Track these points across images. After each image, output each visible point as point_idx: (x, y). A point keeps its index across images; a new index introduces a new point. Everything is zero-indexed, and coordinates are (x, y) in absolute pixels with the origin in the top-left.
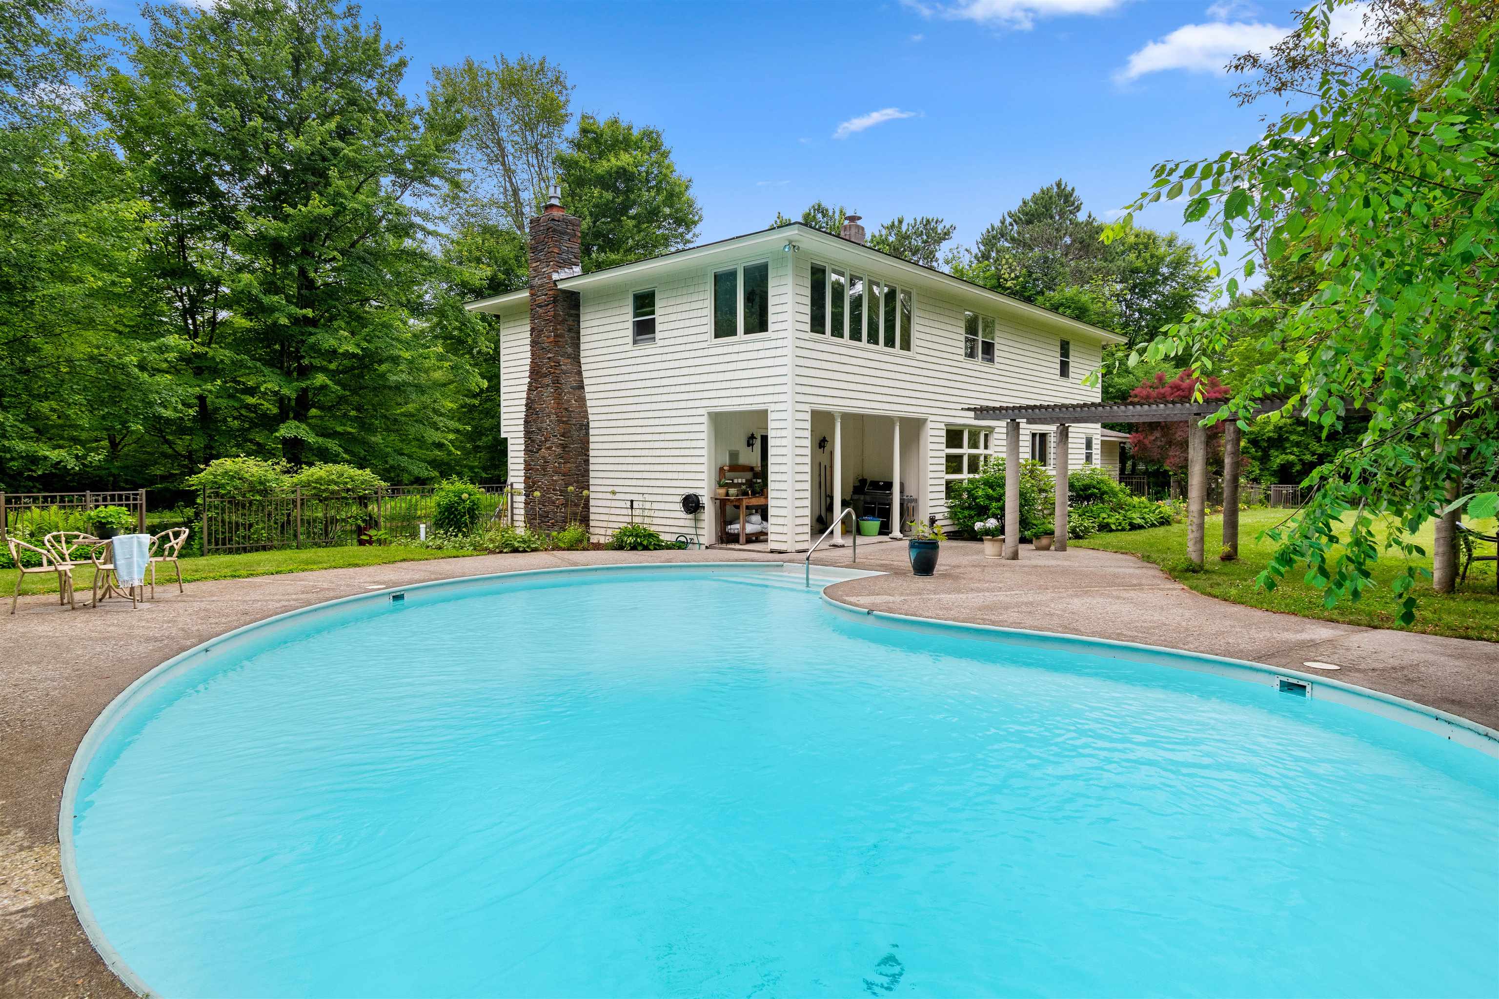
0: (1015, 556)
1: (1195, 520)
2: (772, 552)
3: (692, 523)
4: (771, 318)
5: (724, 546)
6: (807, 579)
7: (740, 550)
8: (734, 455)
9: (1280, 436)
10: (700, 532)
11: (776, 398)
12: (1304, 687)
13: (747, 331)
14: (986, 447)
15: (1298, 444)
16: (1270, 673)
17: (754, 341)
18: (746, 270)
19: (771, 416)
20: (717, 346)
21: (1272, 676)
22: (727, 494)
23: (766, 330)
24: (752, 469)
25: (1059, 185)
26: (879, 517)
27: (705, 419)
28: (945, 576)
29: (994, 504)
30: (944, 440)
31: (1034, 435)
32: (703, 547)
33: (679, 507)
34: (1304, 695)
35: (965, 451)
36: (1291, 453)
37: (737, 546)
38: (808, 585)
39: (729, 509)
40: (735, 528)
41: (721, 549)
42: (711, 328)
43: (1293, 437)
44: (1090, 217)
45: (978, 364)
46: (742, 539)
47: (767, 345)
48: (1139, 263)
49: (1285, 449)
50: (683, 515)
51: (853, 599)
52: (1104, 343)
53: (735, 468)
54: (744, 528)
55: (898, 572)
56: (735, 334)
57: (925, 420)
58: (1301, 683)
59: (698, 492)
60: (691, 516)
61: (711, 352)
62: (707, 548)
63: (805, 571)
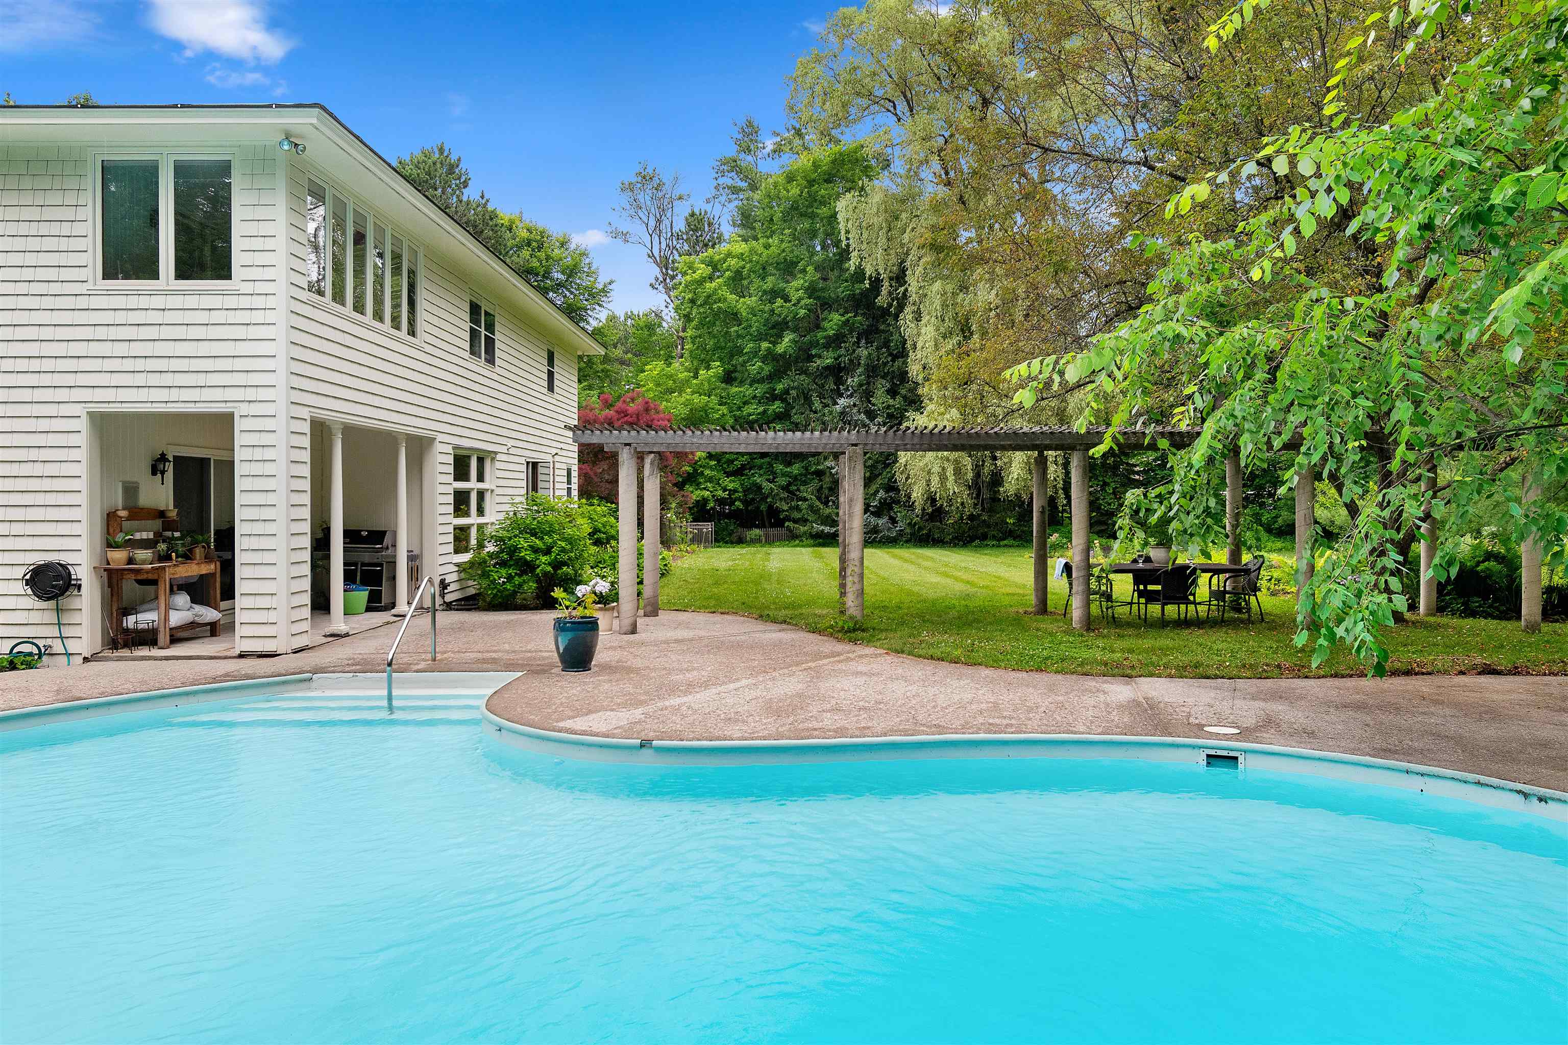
0: (633, 631)
2: (241, 656)
3: (51, 617)
4: (237, 259)
5: (125, 653)
6: (390, 698)
7: (167, 658)
8: (131, 490)
9: (695, 470)
10: (66, 631)
11: (251, 394)
12: (1236, 758)
13: (183, 273)
14: (481, 478)
16: (1193, 747)
17: (200, 293)
18: (181, 170)
19: (239, 425)
20: (109, 293)
21: (1196, 750)
22: (131, 561)
23: (229, 277)
24: (162, 514)
25: (441, 151)
27: (82, 424)
29: (544, 559)
30: (451, 469)
31: (528, 463)
32: (80, 660)
33: (20, 587)
34: (1237, 768)
35: (472, 484)
37: (155, 652)
38: (391, 708)
39: (129, 586)
40: (145, 619)
41: (120, 659)
42: (94, 257)
44: (482, 197)
46: (163, 638)
47: (231, 302)
48: (535, 263)
50: (32, 602)
52: (580, 353)
53: (137, 513)
54: (166, 619)
55: (536, 670)
56: (155, 275)
57: (432, 440)
58: (1232, 754)
59: (64, 558)
60: (51, 604)
61: (95, 302)
62: (86, 660)
63: (386, 685)
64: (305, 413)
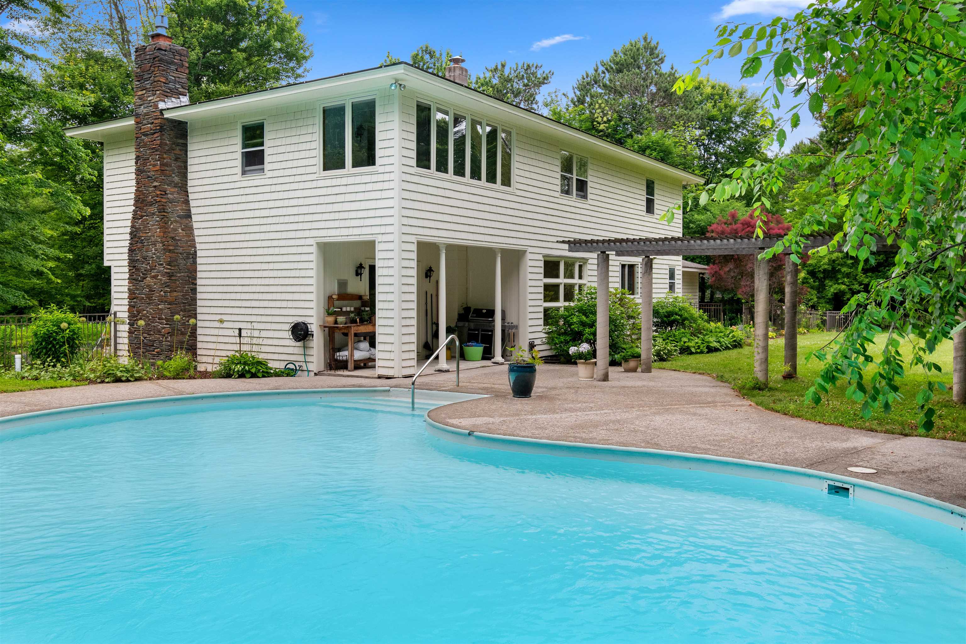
0: (605, 378)
1: (760, 343)
2: (380, 377)
3: (301, 351)
4: (379, 153)
5: (333, 372)
6: (413, 403)
7: (348, 376)
8: (342, 284)
9: (833, 268)
10: (309, 359)
11: (383, 230)
12: (848, 489)
13: (355, 165)
14: (580, 277)
15: (848, 275)
16: (820, 478)
17: (361, 174)
18: (354, 106)
19: (378, 247)
20: (325, 178)
21: (821, 480)
22: (336, 322)
23: (374, 164)
24: (360, 297)
25: (645, 39)
26: (482, 342)
27: (314, 249)
28: (541, 397)
30: (542, 270)
31: (623, 266)
32: (312, 374)
33: (288, 335)
34: (848, 497)
35: (562, 280)
36: (842, 283)
37: (346, 373)
38: (413, 408)
39: (338, 336)
40: (343, 355)
41: (329, 375)
42: (319, 161)
43: (844, 269)
44: (672, 68)
45: (573, 200)
46: (351, 365)
47: (375, 178)
48: (715, 112)
49: (837, 279)
50: (293, 343)
51: (455, 421)
52: (684, 183)
53: (344, 296)
54: (352, 355)
55: (498, 395)
56: (342, 166)
57: (525, 252)
58: (846, 486)
59: (307, 320)
60: (300, 344)
61: (321, 183)
62: (316, 374)
63: (411, 396)
64: (413, 239)
